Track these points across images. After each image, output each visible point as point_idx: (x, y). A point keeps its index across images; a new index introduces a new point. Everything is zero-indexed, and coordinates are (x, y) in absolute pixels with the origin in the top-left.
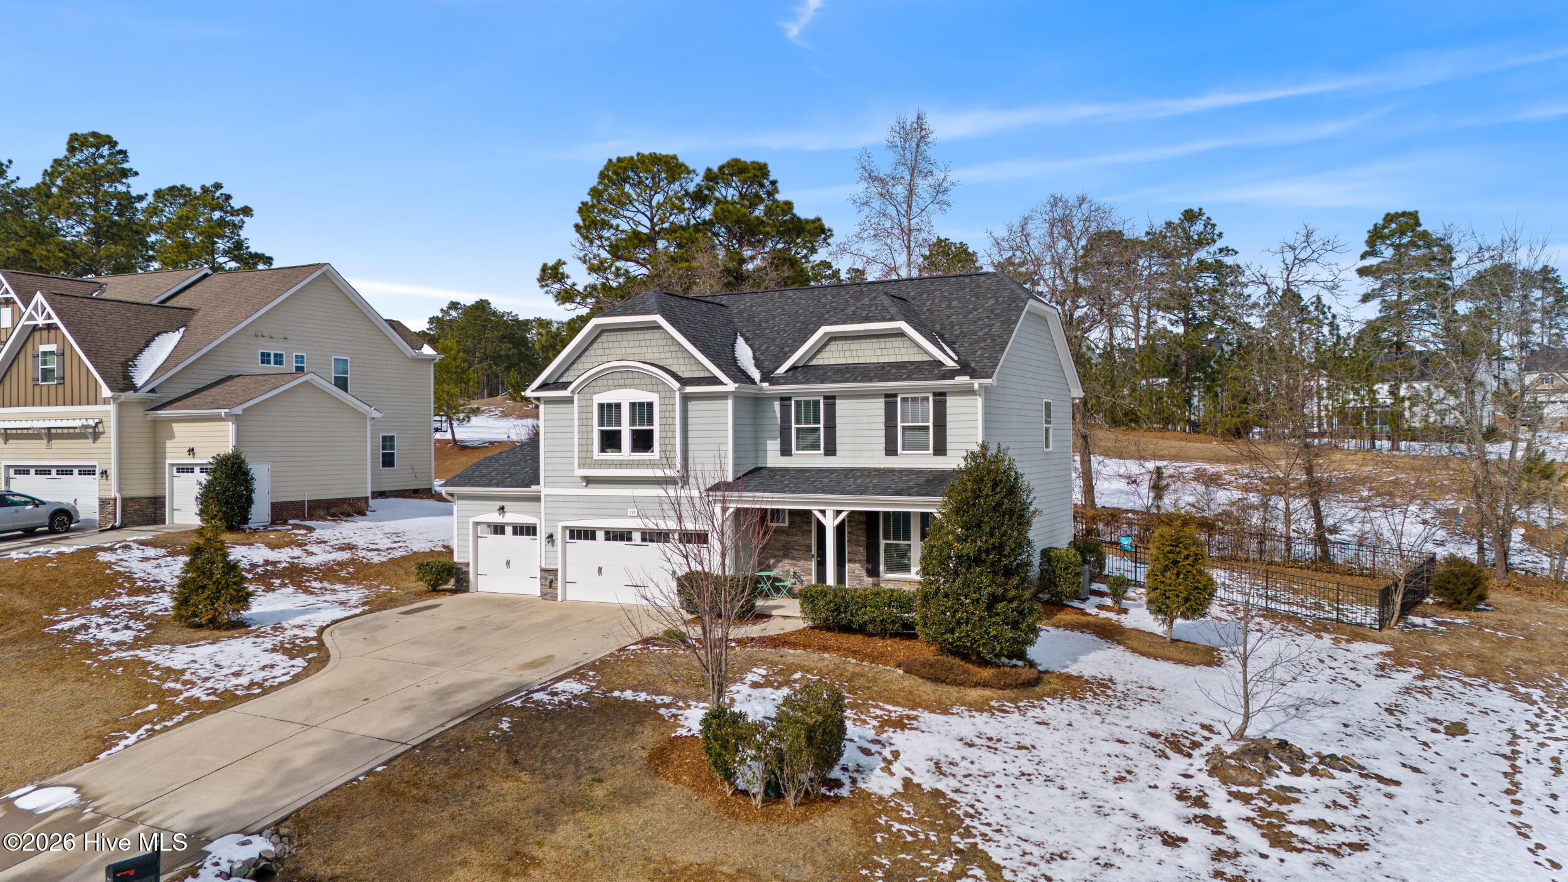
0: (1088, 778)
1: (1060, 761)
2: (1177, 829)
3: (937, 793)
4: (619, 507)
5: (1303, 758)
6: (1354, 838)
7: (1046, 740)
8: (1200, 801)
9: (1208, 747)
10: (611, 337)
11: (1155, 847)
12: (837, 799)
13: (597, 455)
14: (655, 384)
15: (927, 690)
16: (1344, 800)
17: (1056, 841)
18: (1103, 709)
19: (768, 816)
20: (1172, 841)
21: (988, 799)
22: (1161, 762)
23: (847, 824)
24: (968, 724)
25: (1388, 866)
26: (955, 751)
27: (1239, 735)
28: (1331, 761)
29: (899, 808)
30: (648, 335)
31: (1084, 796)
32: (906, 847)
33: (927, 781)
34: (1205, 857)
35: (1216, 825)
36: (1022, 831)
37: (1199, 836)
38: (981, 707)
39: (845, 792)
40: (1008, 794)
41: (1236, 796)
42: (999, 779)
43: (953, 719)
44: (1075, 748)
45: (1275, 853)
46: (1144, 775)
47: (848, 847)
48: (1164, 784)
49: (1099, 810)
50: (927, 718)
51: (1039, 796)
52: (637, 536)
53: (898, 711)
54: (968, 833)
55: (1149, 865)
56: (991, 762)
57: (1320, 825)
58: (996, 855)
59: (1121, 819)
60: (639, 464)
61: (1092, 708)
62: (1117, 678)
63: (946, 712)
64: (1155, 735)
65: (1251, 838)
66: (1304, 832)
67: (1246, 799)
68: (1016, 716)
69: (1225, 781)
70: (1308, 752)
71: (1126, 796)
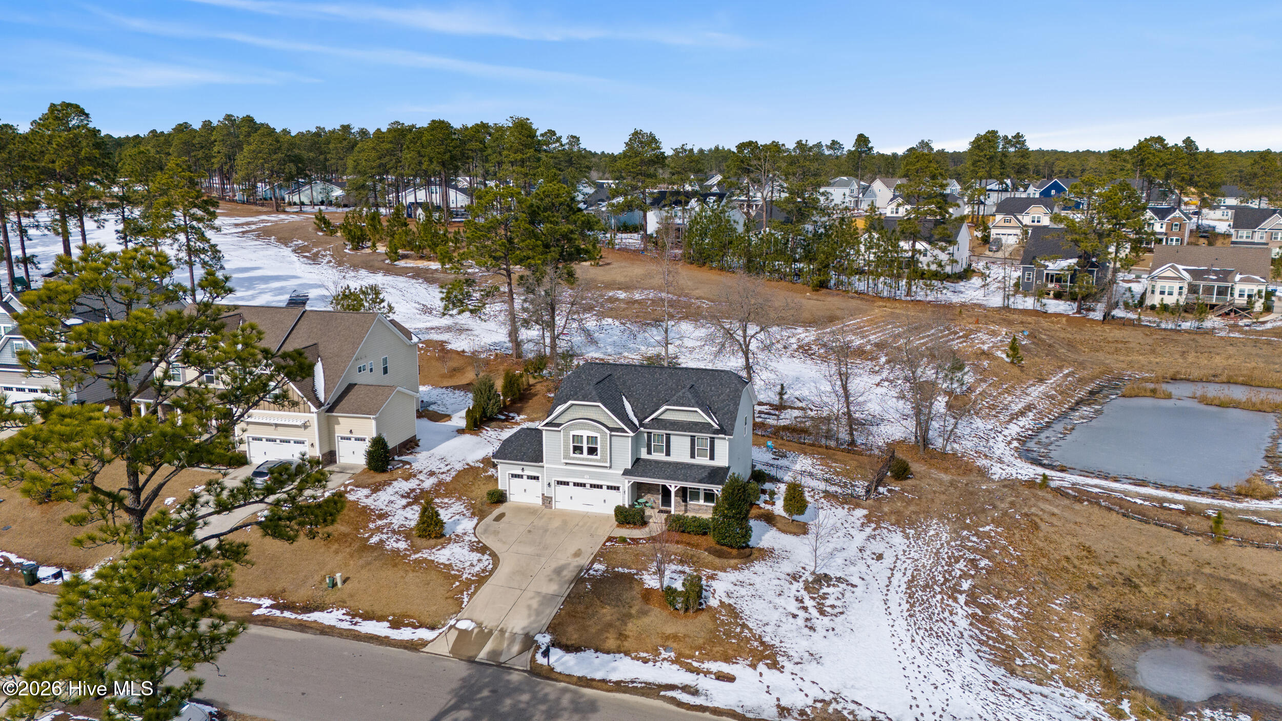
0: (770, 595)
1: (762, 590)
2: (796, 612)
3: (730, 605)
4: (582, 474)
5: (831, 579)
6: (841, 610)
7: (756, 580)
8: (802, 601)
9: (803, 579)
10: (577, 407)
11: (790, 618)
12: (703, 609)
13: (572, 455)
14: (598, 430)
15: (717, 561)
16: (840, 596)
17: (765, 620)
18: (772, 564)
19: (685, 617)
20: (795, 616)
21: (744, 606)
22: (791, 586)
23: (708, 619)
24: (733, 576)
25: (848, 620)
26: (731, 588)
27: (813, 573)
28: (839, 579)
29: (721, 611)
30: (594, 409)
31: (770, 602)
32: (726, 624)
33: (726, 601)
34: (803, 621)
35: (805, 609)
36: (755, 617)
37: (802, 614)
38: (735, 568)
39: (704, 606)
40: (749, 603)
41: (812, 598)
42: (746, 598)
43: (728, 574)
44: (766, 583)
45: (821, 617)
46: (786, 592)
47: (710, 626)
48: (792, 595)
49: (776, 608)
50: (721, 574)
51: (758, 604)
52: (588, 486)
53: (710, 572)
54: (741, 619)
55: (789, 625)
56: (743, 591)
57: (833, 607)
58: (750, 625)
59: (781, 610)
60: (591, 460)
61: (769, 564)
62: (776, 548)
63: (725, 571)
64: (788, 575)
65: (814, 613)
66: (828, 609)
67: (813, 598)
68: (746, 571)
69: (809, 592)
70: (833, 576)
71: (780, 601)
